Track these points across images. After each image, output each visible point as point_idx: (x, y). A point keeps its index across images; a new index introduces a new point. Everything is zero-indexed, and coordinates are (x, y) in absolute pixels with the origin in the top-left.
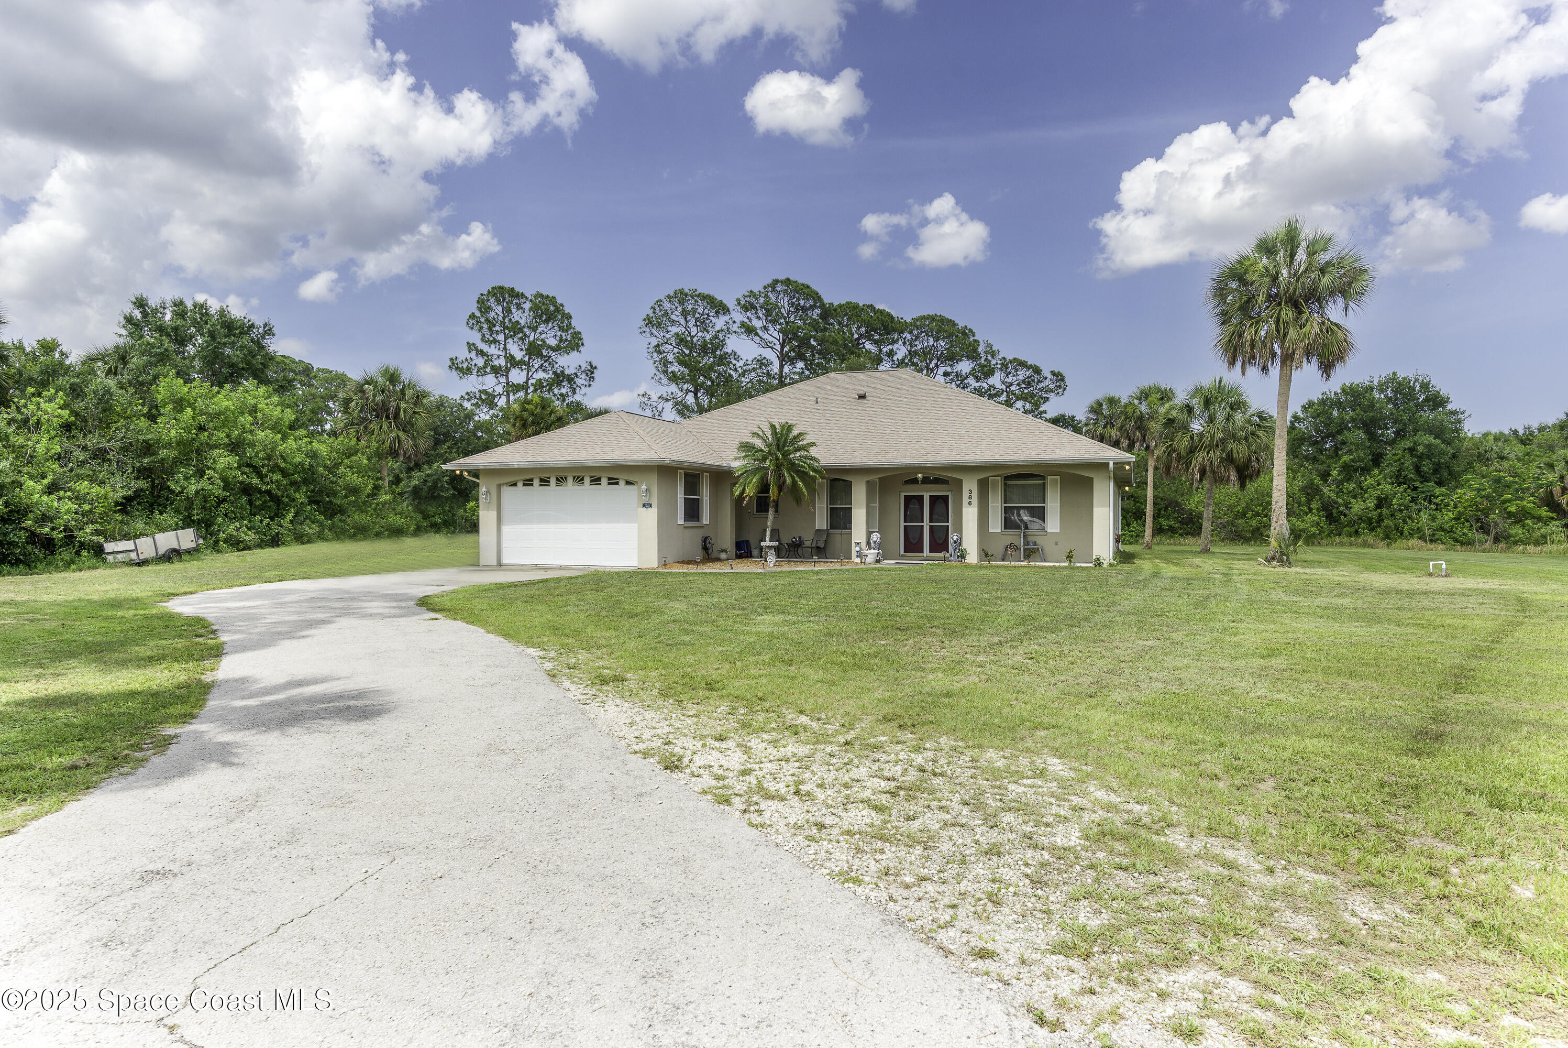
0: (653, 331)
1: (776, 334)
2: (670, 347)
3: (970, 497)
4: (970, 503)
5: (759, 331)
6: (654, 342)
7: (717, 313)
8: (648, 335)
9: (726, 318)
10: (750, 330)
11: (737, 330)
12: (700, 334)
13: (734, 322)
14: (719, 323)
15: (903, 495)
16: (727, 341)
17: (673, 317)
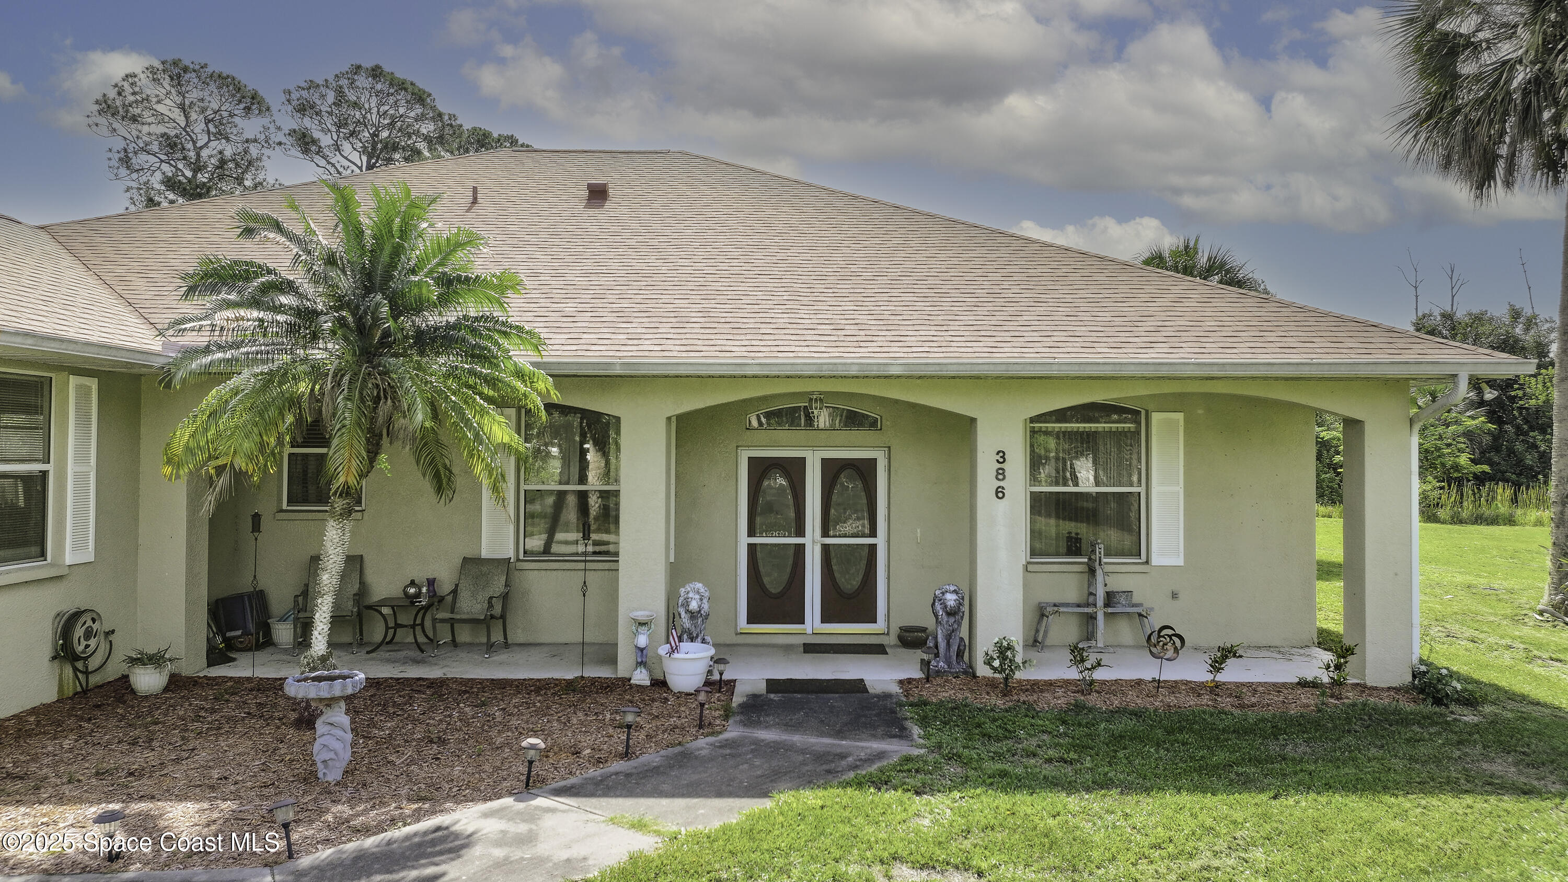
0: (116, 125)
1: (355, 156)
2: (152, 159)
3: (1001, 474)
4: (1000, 493)
5: (326, 151)
6: (120, 144)
7: (248, 109)
8: (104, 131)
9: (265, 121)
10: (306, 143)
11: (284, 140)
12: (213, 144)
13: (279, 128)
14: (250, 127)
15: (744, 456)
16: (266, 162)
17: (160, 108)
